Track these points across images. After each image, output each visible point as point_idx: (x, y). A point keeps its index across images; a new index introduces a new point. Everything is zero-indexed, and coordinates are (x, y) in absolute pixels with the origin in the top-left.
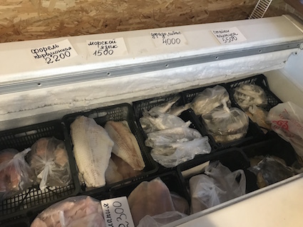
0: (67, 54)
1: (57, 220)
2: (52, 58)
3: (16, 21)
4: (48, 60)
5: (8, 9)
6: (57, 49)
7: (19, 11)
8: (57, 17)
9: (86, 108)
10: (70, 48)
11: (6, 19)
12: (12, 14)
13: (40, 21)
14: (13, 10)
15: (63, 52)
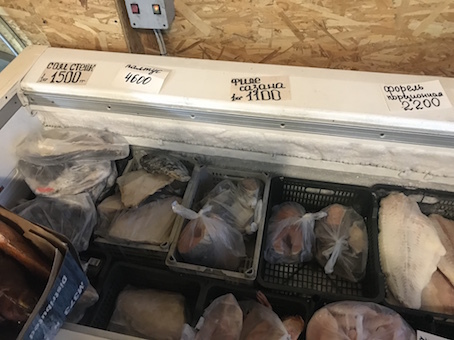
0: (436, 102)
1: (353, 325)
2: (411, 103)
3: (363, 43)
4: (406, 105)
5: (361, 27)
6: (419, 92)
7: (374, 30)
8: (420, 44)
9: (411, 184)
10: (441, 95)
11: (352, 39)
12: (363, 33)
13: (395, 46)
14: (367, 29)
15: (430, 99)
